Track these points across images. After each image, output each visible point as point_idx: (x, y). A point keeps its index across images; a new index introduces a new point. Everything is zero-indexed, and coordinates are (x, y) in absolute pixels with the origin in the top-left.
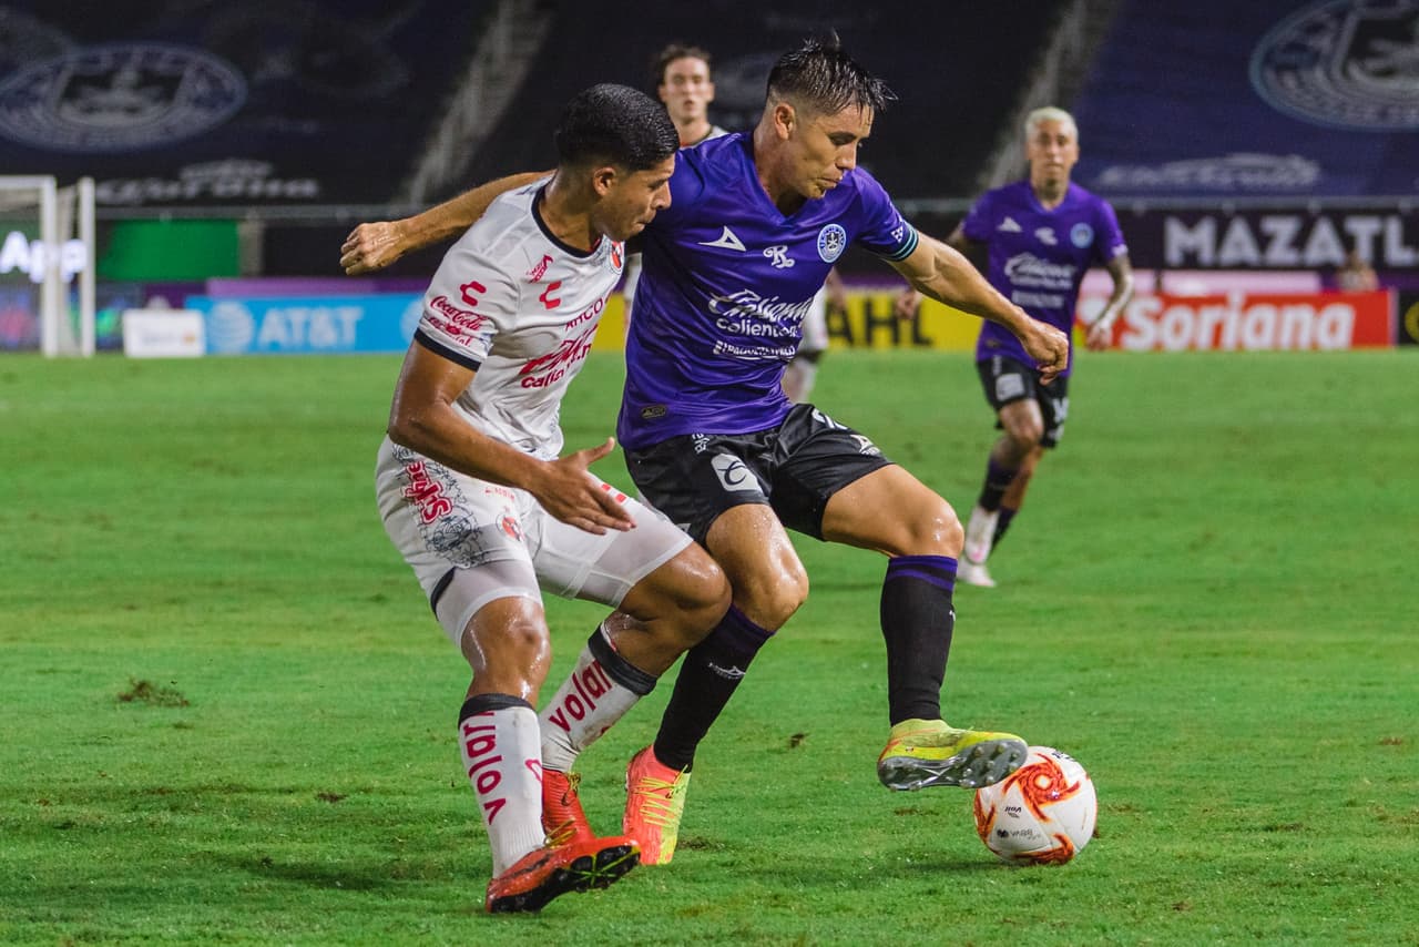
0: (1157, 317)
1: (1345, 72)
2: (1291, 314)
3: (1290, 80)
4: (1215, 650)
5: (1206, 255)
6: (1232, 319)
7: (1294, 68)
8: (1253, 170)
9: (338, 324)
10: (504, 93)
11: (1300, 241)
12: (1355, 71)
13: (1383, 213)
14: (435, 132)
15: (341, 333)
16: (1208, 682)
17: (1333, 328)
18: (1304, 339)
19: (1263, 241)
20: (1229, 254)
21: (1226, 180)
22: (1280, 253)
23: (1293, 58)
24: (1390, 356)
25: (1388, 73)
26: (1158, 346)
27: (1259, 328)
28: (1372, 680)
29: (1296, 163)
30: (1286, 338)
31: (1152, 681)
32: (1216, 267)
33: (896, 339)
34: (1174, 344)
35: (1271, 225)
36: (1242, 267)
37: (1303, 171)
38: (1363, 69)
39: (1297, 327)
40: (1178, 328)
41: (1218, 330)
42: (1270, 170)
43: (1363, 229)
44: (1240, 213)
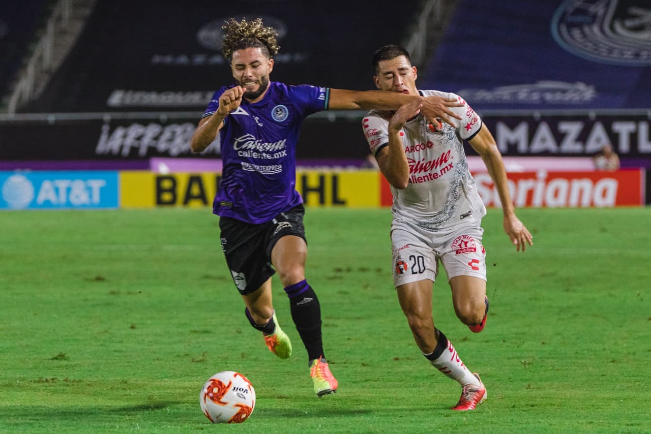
1: (612, 28)
2: (577, 185)
3: (576, 33)
4: (533, 403)
5: (523, 147)
6: (539, 187)
7: (580, 26)
8: (553, 91)
10: (69, 41)
11: (583, 138)
12: (618, 27)
13: (637, 119)
14: (24, 67)
16: (528, 423)
17: (604, 193)
18: (586, 201)
19: (559, 137)
20: (537, 146)
21: (535, 97)
22: (569, 145)
23: (579, 19)
24: (641, 211)
25: (640, 29)
26: (492, 205)
27: (556, 194)
28: (633, 422)
29: (581, 86)
30: (574, 200)
31: (492, 423)
32: (529, 154)
33: (322, 201)
35: (564, 127)
36: (545, 154)
37: (585, 92)
38: (623, 26)
39: (581, 192)
41: (530, 194)
42: (564, 91)
43: (624, 129)
44: (544, 119)
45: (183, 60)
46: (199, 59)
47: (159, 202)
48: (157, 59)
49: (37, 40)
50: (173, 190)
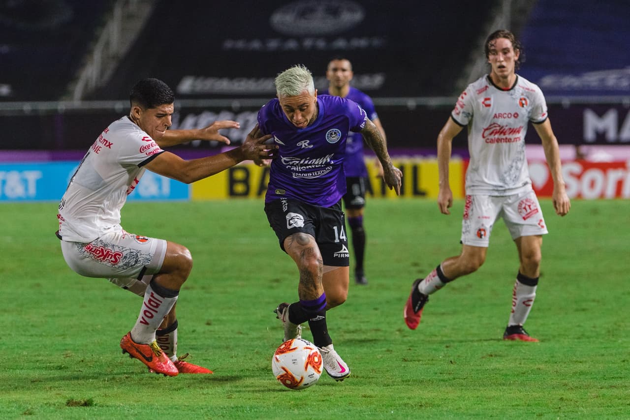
0: (579, 177)
5: (612, 135)
6: (629, 177)
9: (25, 182)
10: (137, 25)
14: (90, 52)
15: (26, 189)
20: (627, 134)
21: (625, 83)
26: (579, 196)
32: (618, 143)
34: (590, 195)
40: (592, 184)
41: (620, 185)
45: (256, 45)
46: (273, 44)
47: (232, 193)
48: (229, 44)
49: (103, 24)
50: (246, 181)
